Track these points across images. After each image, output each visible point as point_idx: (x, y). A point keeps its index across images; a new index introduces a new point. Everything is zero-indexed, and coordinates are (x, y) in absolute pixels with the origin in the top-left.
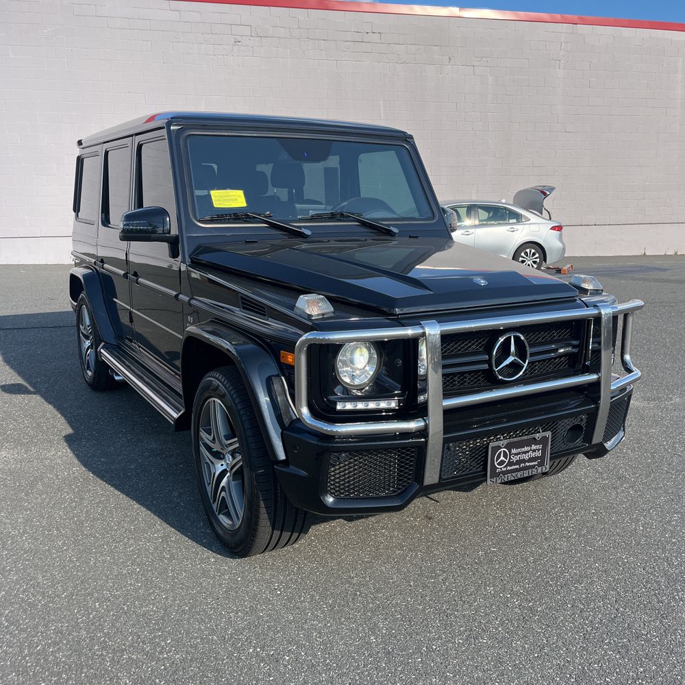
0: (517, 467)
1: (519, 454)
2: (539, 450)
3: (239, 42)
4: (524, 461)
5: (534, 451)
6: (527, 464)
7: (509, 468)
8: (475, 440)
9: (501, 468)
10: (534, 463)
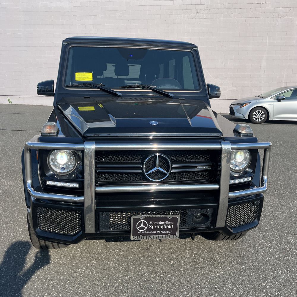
0: (155, 232)
1: (156, 225)
2: (171, 225)
3: (199, 12)
4: (160, 230)
5: (167, 225)
6: (163, 232)
7: (148, 232)
8: (122, 213)
9: (142, 232)
10: (168, 232)
